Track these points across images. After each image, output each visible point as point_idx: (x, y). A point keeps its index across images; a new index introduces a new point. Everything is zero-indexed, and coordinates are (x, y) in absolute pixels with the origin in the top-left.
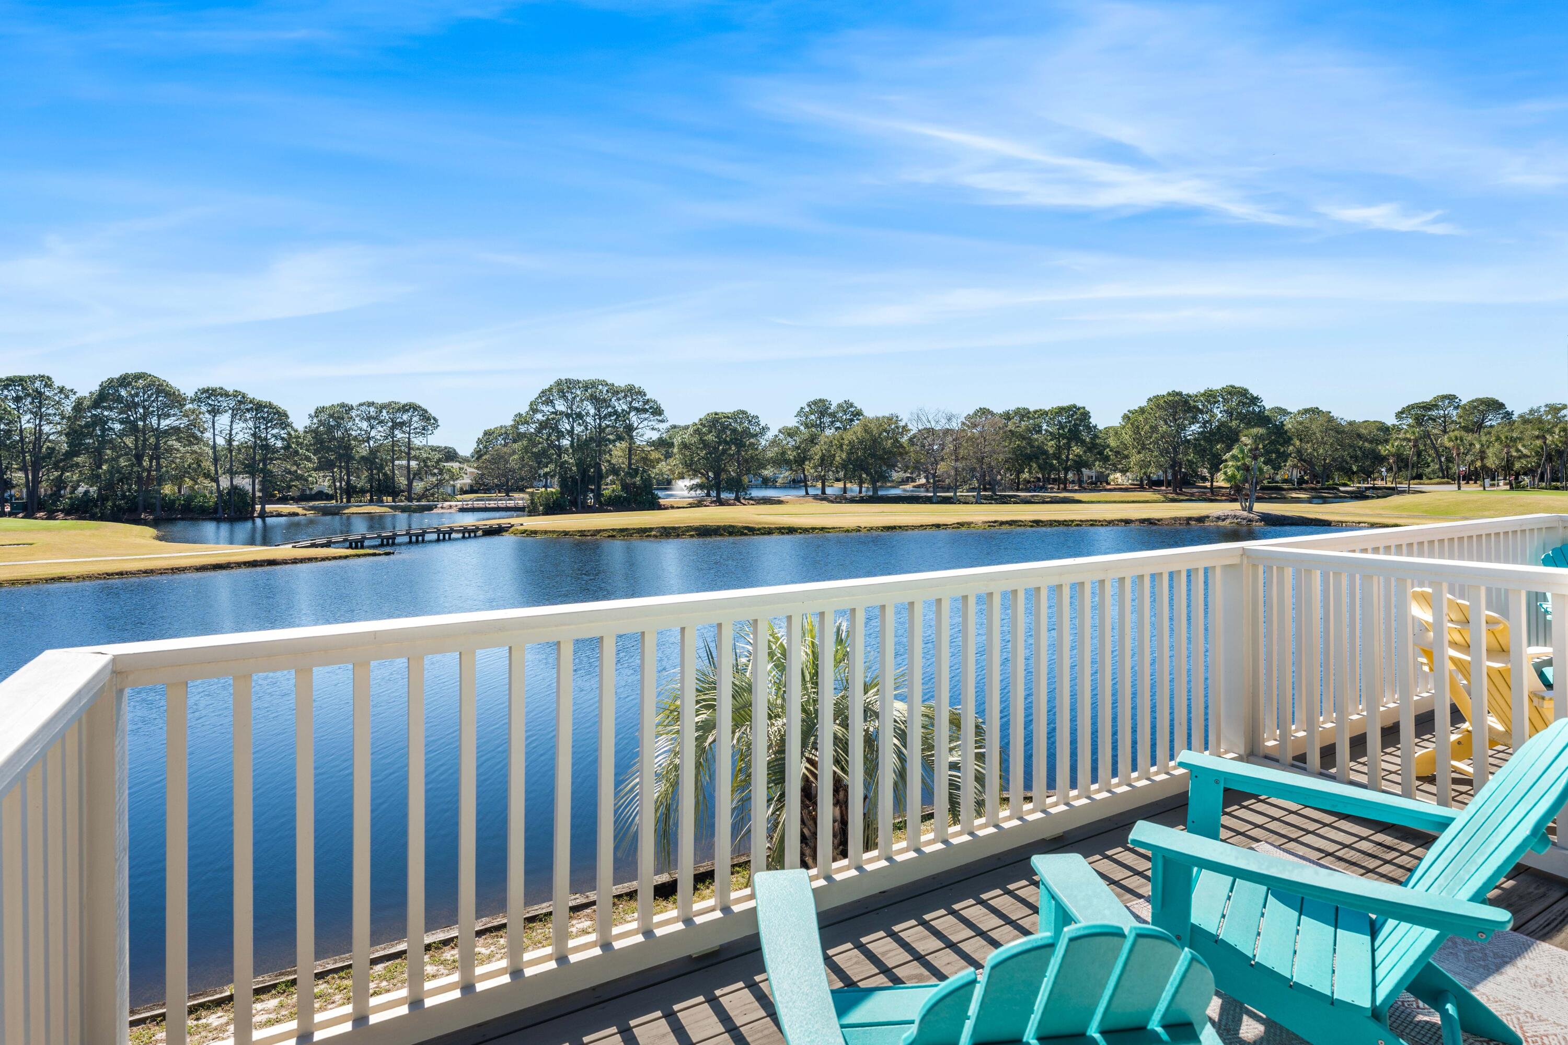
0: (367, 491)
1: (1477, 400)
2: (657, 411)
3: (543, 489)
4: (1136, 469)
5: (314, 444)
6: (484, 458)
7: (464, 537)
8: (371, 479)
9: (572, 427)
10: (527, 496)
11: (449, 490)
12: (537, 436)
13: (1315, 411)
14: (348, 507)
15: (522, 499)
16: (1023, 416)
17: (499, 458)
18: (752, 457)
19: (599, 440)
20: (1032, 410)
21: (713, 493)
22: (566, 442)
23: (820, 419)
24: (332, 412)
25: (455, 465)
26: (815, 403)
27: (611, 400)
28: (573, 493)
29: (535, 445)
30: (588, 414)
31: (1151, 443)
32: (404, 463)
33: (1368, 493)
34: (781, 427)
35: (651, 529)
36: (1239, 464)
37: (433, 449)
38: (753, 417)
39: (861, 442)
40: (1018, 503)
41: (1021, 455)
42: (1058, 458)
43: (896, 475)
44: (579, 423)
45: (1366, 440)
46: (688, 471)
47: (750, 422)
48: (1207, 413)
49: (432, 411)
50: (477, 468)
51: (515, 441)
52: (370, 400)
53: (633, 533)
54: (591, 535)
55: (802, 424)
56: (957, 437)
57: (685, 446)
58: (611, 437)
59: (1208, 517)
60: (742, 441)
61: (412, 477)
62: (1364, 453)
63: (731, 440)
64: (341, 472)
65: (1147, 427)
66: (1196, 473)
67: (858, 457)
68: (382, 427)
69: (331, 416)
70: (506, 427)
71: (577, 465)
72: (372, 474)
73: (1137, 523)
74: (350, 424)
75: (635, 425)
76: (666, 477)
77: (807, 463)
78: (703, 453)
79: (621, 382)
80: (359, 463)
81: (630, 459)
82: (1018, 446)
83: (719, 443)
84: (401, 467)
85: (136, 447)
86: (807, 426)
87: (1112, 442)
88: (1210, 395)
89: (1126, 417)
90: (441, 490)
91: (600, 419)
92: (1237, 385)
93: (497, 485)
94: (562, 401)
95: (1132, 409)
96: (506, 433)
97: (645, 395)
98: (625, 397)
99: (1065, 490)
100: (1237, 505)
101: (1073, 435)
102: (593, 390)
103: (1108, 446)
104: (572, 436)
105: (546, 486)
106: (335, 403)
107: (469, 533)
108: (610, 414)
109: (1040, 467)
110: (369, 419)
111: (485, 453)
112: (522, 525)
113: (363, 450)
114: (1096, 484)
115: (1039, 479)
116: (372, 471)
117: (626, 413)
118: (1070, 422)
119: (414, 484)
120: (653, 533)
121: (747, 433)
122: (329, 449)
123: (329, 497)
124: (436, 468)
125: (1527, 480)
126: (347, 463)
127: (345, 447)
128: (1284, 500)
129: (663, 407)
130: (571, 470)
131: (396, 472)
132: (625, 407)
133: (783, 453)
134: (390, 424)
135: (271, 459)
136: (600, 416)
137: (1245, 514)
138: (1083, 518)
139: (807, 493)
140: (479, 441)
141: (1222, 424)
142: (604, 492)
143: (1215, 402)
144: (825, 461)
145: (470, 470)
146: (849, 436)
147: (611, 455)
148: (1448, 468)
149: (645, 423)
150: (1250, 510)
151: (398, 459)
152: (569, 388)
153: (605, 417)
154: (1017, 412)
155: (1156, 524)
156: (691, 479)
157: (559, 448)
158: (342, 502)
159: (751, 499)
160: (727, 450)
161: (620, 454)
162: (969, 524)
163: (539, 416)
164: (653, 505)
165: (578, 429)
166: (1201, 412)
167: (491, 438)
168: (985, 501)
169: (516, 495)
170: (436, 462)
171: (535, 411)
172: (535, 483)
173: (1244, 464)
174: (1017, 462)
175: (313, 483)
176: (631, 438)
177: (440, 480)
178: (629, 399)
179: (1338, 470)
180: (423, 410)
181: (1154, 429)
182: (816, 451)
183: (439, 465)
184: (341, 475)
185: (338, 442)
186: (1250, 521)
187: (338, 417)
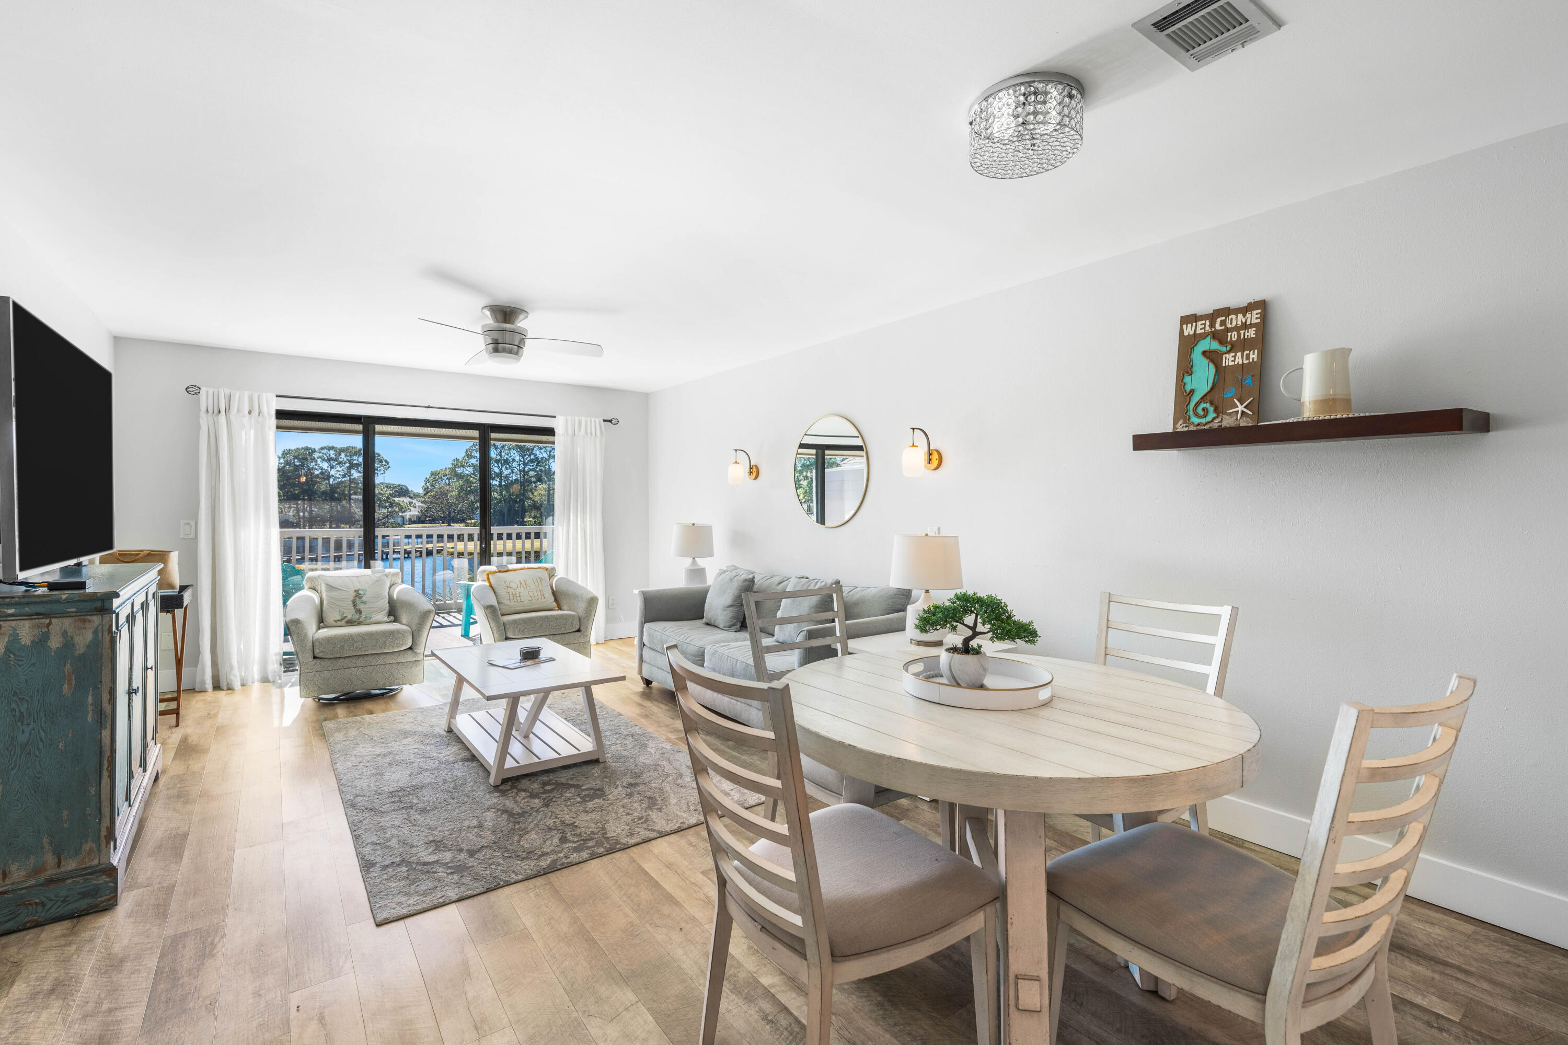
0: (327, 521)
6: (429, 494)
8: (331, 511)
9: (502, 471)
11: (399, 520)
12: (473, 477)
17: (442, 494)
19: (523, 481)
22: (495, 483)
24: (296, 454)
25: (407, 499)
27: (532, 449)
29: (469, 485)
30: (514, 460)
37: (386, 486)
44: (506, 467)
50: (425, 502)
51: (454, 481)
52: (331, 445)
58: (533, 479)
68: (340, 467)
70: (447, 469)
74: (313, 464)
93: (440, 516)
96: (447, 474)
98: (544, 447)
104: (500, 478)
106: (300, 447)
108: (531, 461)
110: (329, 460)
111: (432, 490)
113: (323, 487)
117: (543, 461)
122: (294, 485)
130: (500, 505)
131: (353, 505)
132: (543, 455)
134: (347, 465)
136: (523, 461)
140: (427, 480)
145: (418, 503)
147: (532, 493)
151: (355, 494)
153: (528, 463)
161: (539, 492)
163: (475, 461)
165: (506, 472)
167: (437, 477)
170: (384, 497)
171: (472, 457)
176: (549, 480)
177: (390, 512)
178: (547, 449)
184: (304, 507)
187: (303, 459)
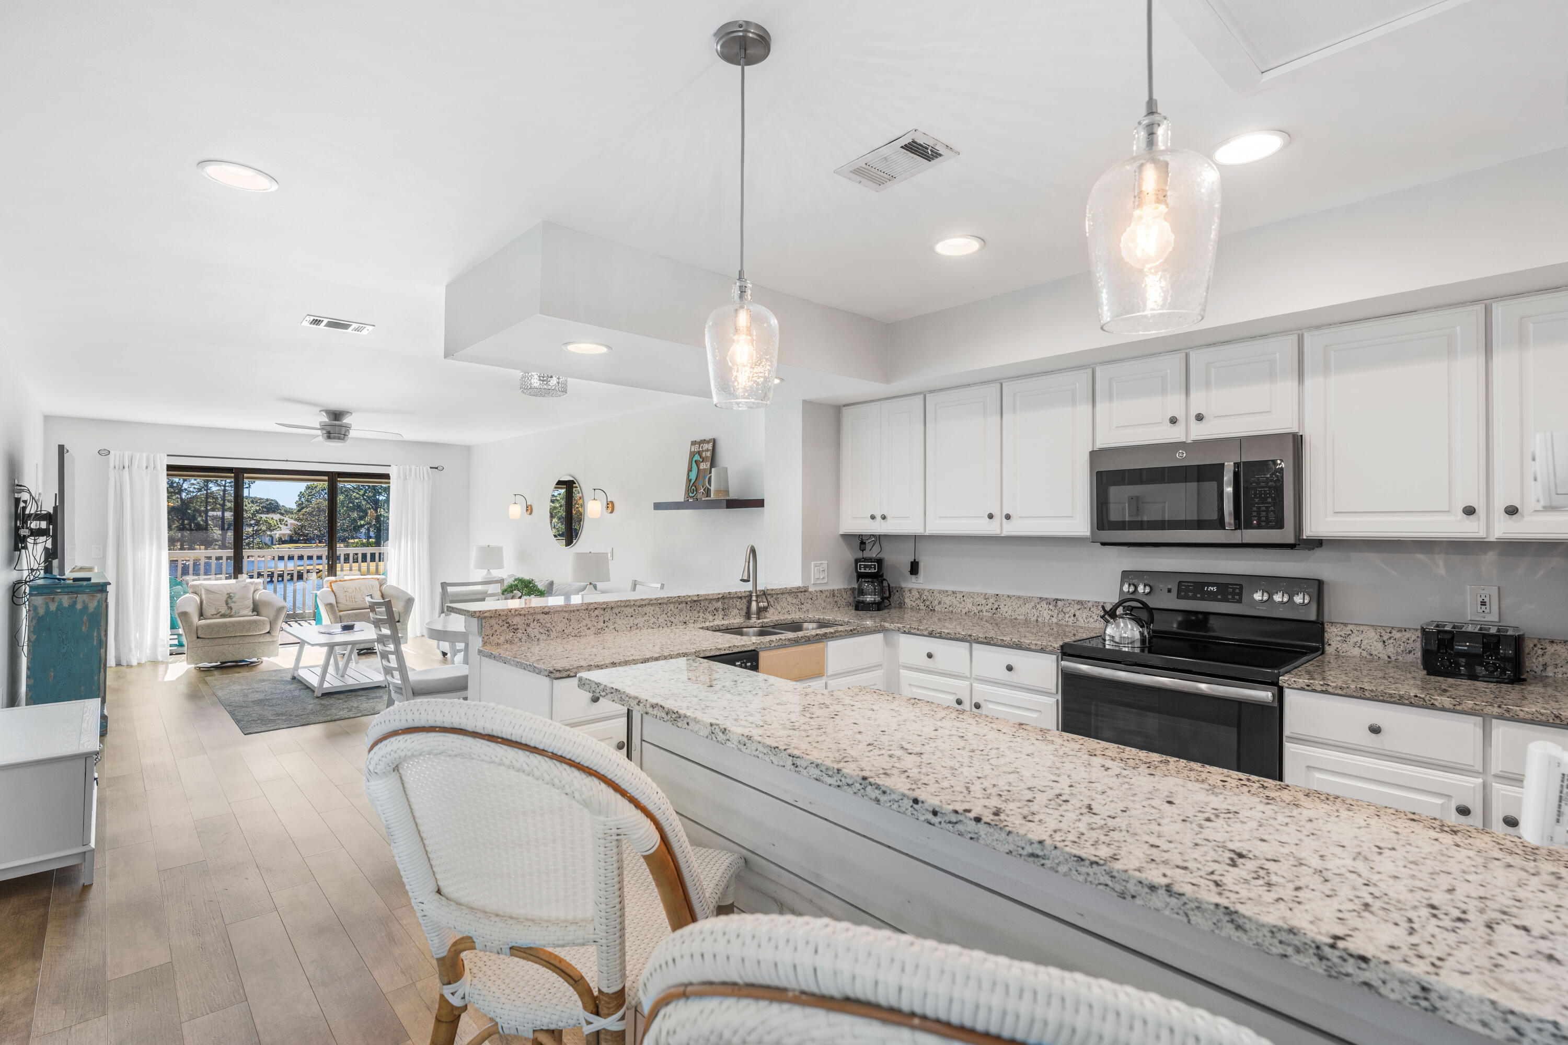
6: (304, 510)
8: (182, 530)
11: (267, 540)
12: (354, 492)
17: (316, 511)
22: (378, 497)
25: (277, 517)
29: (352, 500)
32: (220, 514)
50: (298, 520)
72: (183, 524)
84: (214, 518)
93: (310, 536)
111: (305, 506)
116: (183, 521)
131: (210, 522)
140: (301, 497)
145: (290, 521)
151: (213, 510)
157: (375, 503)
167: (314, 492)
170: (252, 514)
177: (257, 531)
183: (255, 516)
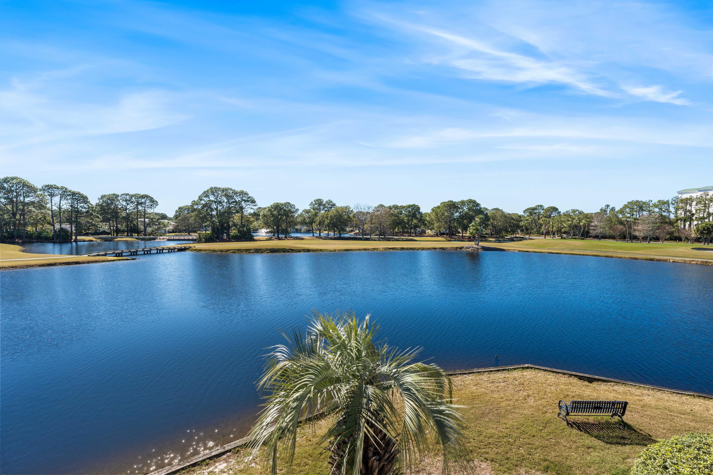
0: (126, 231)
1: (550, 207)
2: (253, 202)
3: (204, 232)
4: (436, 229)
5: (101, 211)
7: (169, 252)
8: (127, 226)
9: (217, 207)
10: (197, 235)
11: (163, 231)
12: (202, 210)
13: (497, 209)
14: (116, 238)
15: (196, 236)
16: (396, 208)
17: (185, 219)
18: (292, 221)
19: (229, 212)
20: (399, 206)
21: (276, 235)
22: (214, 213)
23: (319, 206)
24: (109, 197)
25: (166, 221)
26: (317, 200)
27: (234, 196)
28: (217, 234)
29: (201, 214)
30: (224, 202)
31: (442, 219)
32: (143, 220)
33: (515, 239)
34: (303, 209)
35: (251, 250)
36: (474, 228)
37: (156, 214)
38: (292, 205)
39: (335, 216)
40: (394, 241)
41: (395, 222)
42: (408, 224)
43: (348, 229)
44: (220, 205)
45: (514, 220)
46: (266, 226)
47: (291, 207)
48: (462, 209)
49: (155, 198)
50: (176, 223)
51: (192, 212)
52: (127, 193)
53: (243, 251)
54: (225, 252)
55: (312, 209)
56: (372, 215)
57: (264, 216)
58: (234, 211)
59: (463, 247)
60: (288, 214)
61: (146, 225)
62: (513, 225)
63: (284, 214)
64: (113, 223)
65: (441, 213)
66: (457, 230)
67: (334, 222)
68: (132, 204)
69: (109, 199)
70: (188, 206)
71: (219, 222)
72: (128, 224)
73: (439, 249)
74: (118, 202)
75: (244, 207)
76: (257, 228)
77: (314, 224)
78: (272, 219)
79: (238, 189)
80: (121, 219)
81: (242, 220)
82: (394, 219)
83: (279, 215)
84: (141, 221)
85: (13, 210)
86: (314, 209)
87: (428, 218)
88: (463, 202)
89: (433, 210)
90: (160, 231)
91: (229, 204)
92: (472, 199)
93: (184, 230)
94: (212, 196)
95: (435, 206)
96: (188, 208)
97: (248, 195)
98: (240, 195)
99: (410, 236)
100: (473, 243)
101: (414, 216)
102: (226, 192)
103: (426, 220)
104: (217, 211)
105: (206, 231)
106: (111, 194)
107: (171, 250)
108: (233, 202)
109: (402, 227)
110: (126, 201)
111: (179, 217)
112: (195, 247)
113: (124, 214)
114: (421, 234)
115: (401, 231)
116: (128, 223)
117: (240, 202)
118: (413, 211)
119: (147, 229)
120: (252, 251)
121: (290, 211)
122: (108, 213)
123: (108, 233)
124: (157, 222)
125: (565, 235)
126: (116, 219)
127: (115, 212)
128: (486, 241)
129: (255, 200)
130: (216, 224)
131: (139, 223)
132: (240, 199)
133: (305, 219)
134: (136, 203)
135: (80, 217)
136: (229, 202)
137: (476, 246)
138: (419, 247)
139: (313, 235)
140: (177, 212)
141: (466, 213)
142: (231, 234)
143: (465, 205)
144: (321, 223)
145: (172, 223)
146: (330, 214)
147: (233, 218)
148: (539, 230)
149: (248, 206)
150: (478, 245)
151: (140, 218)
152: (215, 190)
153: (231, 203)
154: (394, 206)
155: (445, 250)
156: (267, 229)
157: (211, 215)
158: (114, 235)
159: (291, 237)
160: (282, 218)
161: (237, 218)
162: (377, 249)
163: (203, 202)
164: (252, 239)
165: (220, 208)
166: (459, 208)
167: (182, 210)
168: (381, 240)
169: (193, 234)
170: (157, 220)
171: (201, 200)
172: (201, 229)
173: (476, 228)
174: (394, 225)
175: (100, 228)
176: (242, 212)
177: (159, 227)
178: (241, 196)
179: (504, 230)
180: (151, 198)
181: (443, 214)
182: (318, 219)
184: (113, 224)
185: (112, 210)
186: (478, 249)
187: (112, 200)
